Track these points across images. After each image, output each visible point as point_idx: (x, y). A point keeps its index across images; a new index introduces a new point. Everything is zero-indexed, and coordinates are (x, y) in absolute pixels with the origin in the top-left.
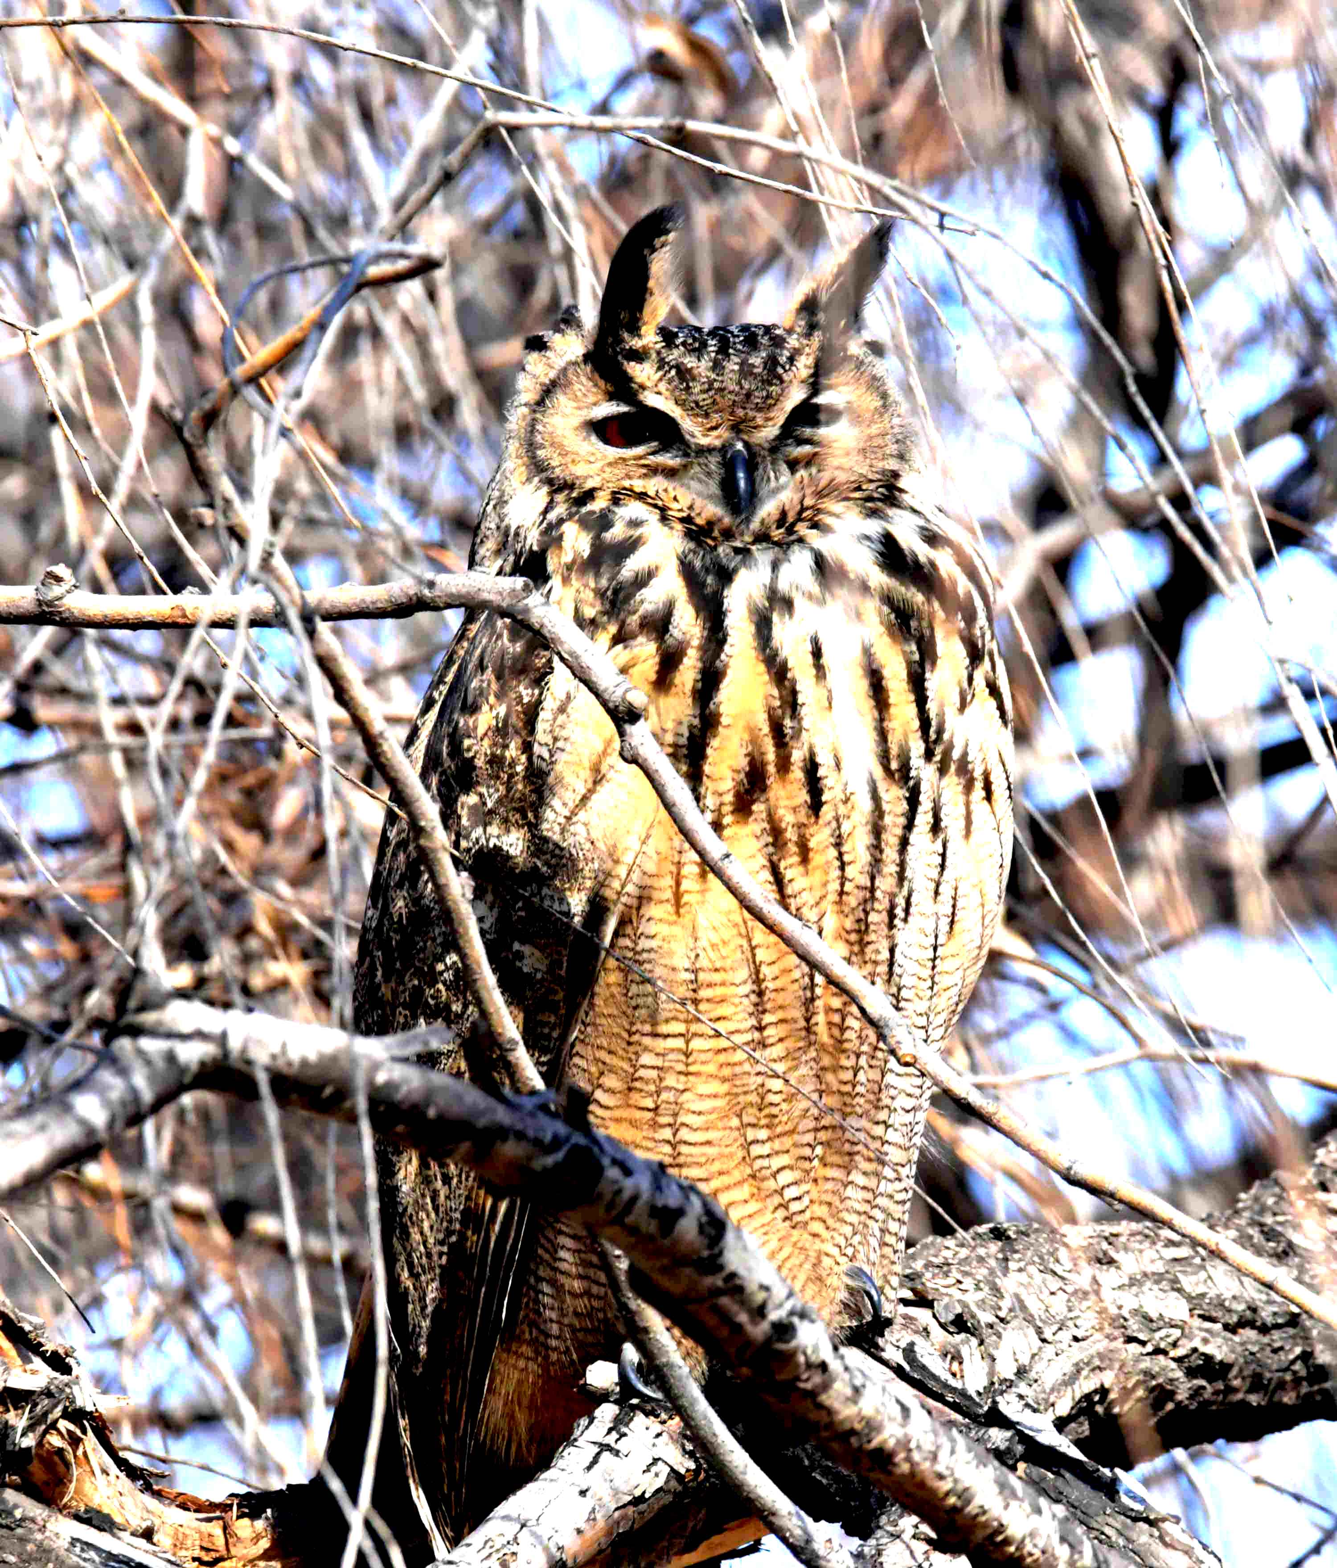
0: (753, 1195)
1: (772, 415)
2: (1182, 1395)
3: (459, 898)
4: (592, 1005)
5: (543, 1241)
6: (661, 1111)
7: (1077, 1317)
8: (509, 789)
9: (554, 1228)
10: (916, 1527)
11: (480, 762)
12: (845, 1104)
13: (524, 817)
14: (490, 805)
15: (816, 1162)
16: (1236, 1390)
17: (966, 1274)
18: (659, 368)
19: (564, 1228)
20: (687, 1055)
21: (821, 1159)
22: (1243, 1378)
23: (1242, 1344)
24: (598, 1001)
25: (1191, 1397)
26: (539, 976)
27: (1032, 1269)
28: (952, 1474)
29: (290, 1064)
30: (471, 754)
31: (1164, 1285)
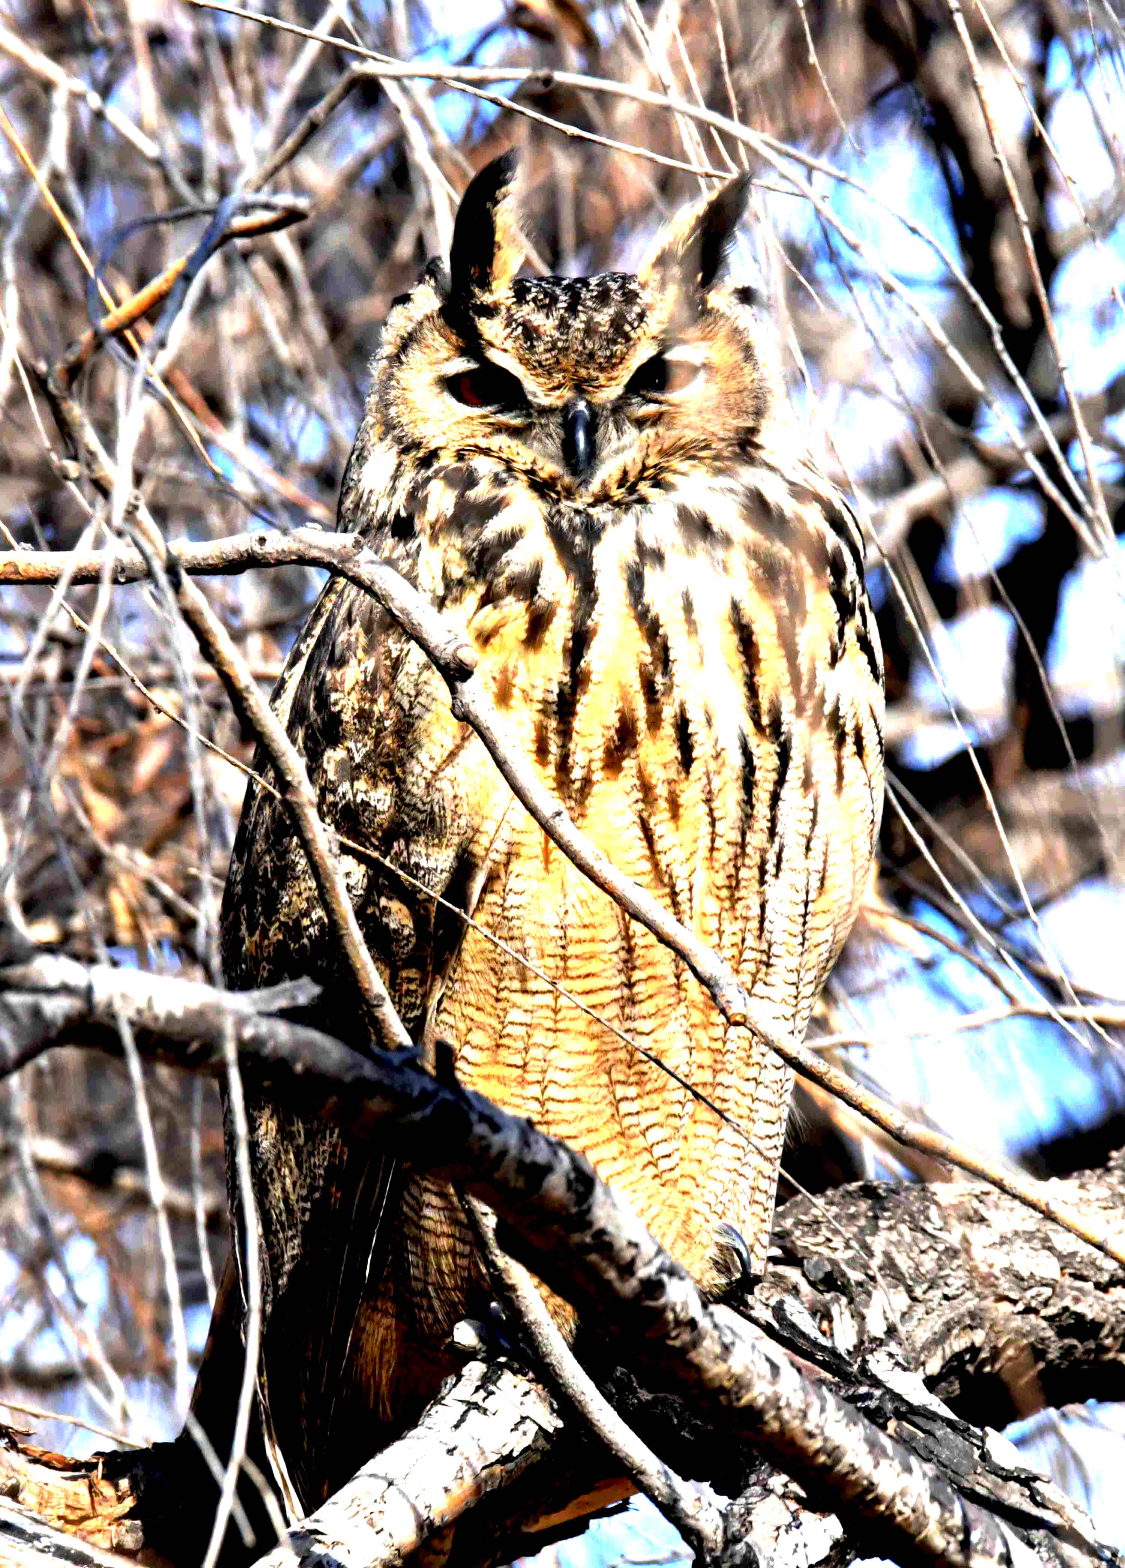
0: (622, 1153)
1: (615, 374)
2: (1053, 1354)
3: (326, 853)
4: (460, 961)
5: (408, 1198)
6: (528, 1068)
7: (948, 1276)
8: (377, 744)
9: (419, 1185)
10: (786, 1485)
11: (346, 717)
12: (715, 1061)
13: (392, 771)
14: (358, 759)
15: (686, 1119)
16: (1108, 1350)
17: (836, 1232)
18: (508, 325)
19: (430, 1186)
20: (556, 1011)
21: (692, 1116)
22: (1116, 1338)
23: (1113, 1303)
24: (466, 956)
25: (1062, 1357)
26: (406, 932)
27: (904, 1228)
28: (822, 1433)
29: (156, 1018)
30: (338, 708)
31: (1036, 1243)
